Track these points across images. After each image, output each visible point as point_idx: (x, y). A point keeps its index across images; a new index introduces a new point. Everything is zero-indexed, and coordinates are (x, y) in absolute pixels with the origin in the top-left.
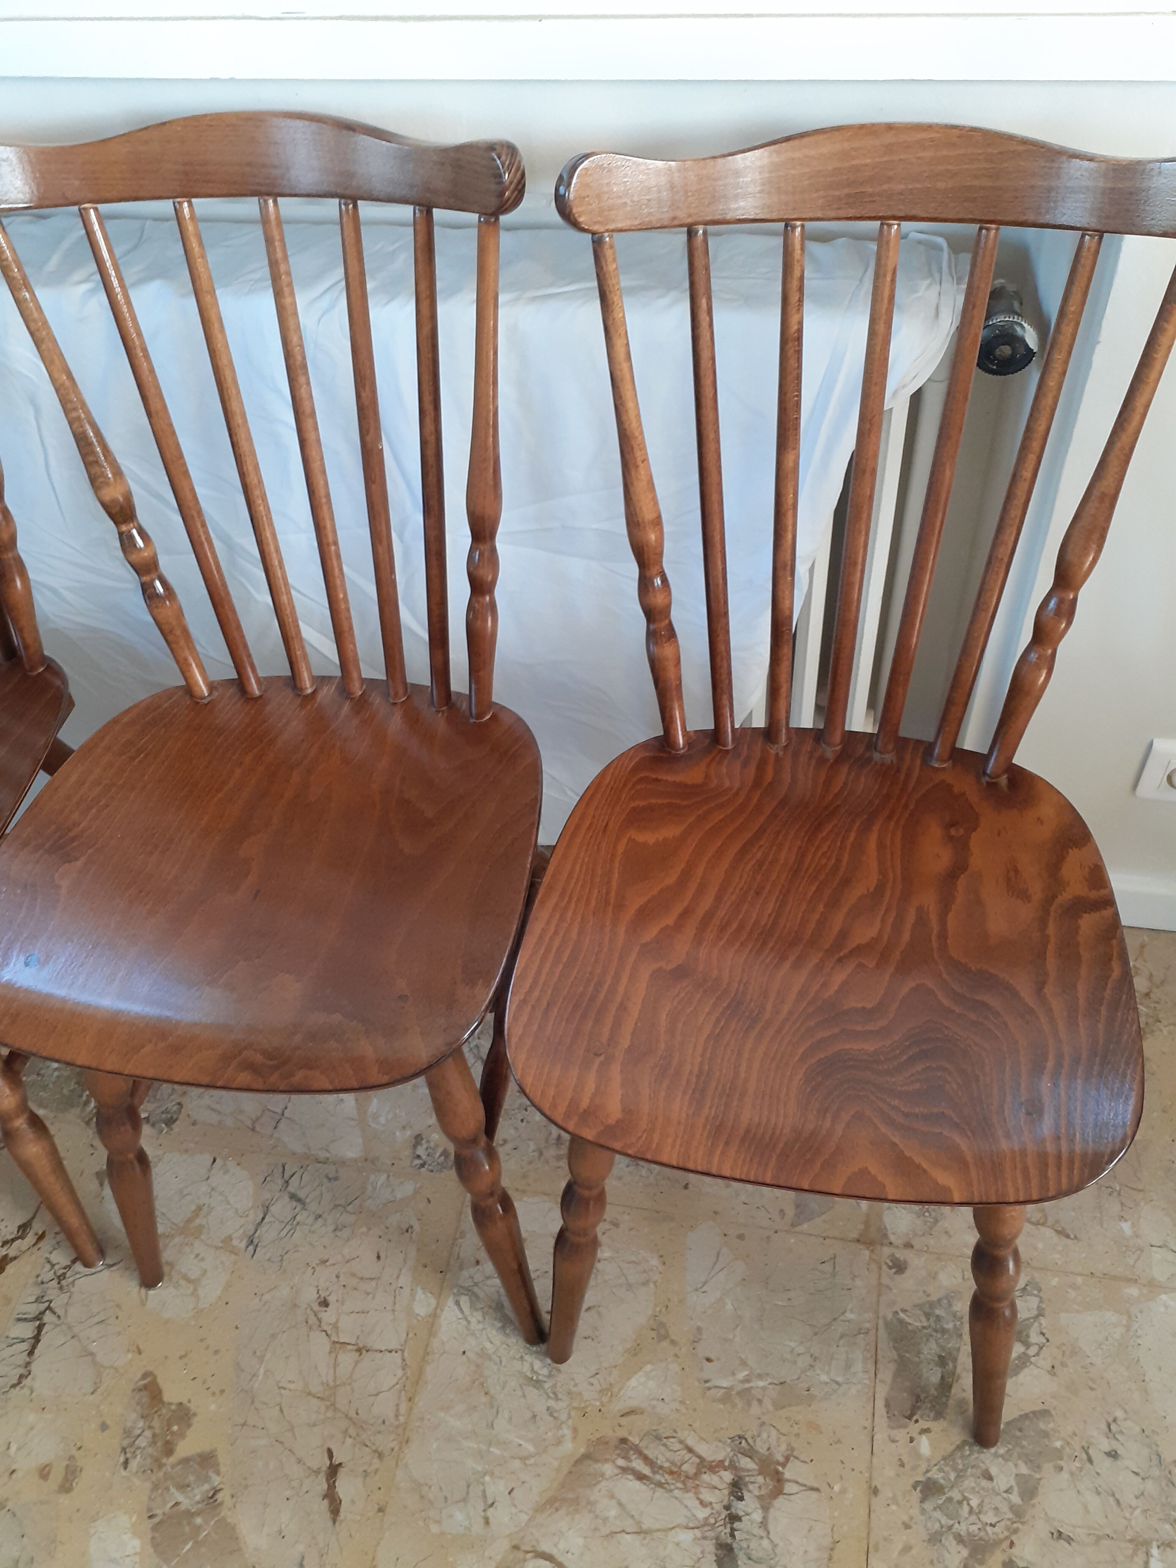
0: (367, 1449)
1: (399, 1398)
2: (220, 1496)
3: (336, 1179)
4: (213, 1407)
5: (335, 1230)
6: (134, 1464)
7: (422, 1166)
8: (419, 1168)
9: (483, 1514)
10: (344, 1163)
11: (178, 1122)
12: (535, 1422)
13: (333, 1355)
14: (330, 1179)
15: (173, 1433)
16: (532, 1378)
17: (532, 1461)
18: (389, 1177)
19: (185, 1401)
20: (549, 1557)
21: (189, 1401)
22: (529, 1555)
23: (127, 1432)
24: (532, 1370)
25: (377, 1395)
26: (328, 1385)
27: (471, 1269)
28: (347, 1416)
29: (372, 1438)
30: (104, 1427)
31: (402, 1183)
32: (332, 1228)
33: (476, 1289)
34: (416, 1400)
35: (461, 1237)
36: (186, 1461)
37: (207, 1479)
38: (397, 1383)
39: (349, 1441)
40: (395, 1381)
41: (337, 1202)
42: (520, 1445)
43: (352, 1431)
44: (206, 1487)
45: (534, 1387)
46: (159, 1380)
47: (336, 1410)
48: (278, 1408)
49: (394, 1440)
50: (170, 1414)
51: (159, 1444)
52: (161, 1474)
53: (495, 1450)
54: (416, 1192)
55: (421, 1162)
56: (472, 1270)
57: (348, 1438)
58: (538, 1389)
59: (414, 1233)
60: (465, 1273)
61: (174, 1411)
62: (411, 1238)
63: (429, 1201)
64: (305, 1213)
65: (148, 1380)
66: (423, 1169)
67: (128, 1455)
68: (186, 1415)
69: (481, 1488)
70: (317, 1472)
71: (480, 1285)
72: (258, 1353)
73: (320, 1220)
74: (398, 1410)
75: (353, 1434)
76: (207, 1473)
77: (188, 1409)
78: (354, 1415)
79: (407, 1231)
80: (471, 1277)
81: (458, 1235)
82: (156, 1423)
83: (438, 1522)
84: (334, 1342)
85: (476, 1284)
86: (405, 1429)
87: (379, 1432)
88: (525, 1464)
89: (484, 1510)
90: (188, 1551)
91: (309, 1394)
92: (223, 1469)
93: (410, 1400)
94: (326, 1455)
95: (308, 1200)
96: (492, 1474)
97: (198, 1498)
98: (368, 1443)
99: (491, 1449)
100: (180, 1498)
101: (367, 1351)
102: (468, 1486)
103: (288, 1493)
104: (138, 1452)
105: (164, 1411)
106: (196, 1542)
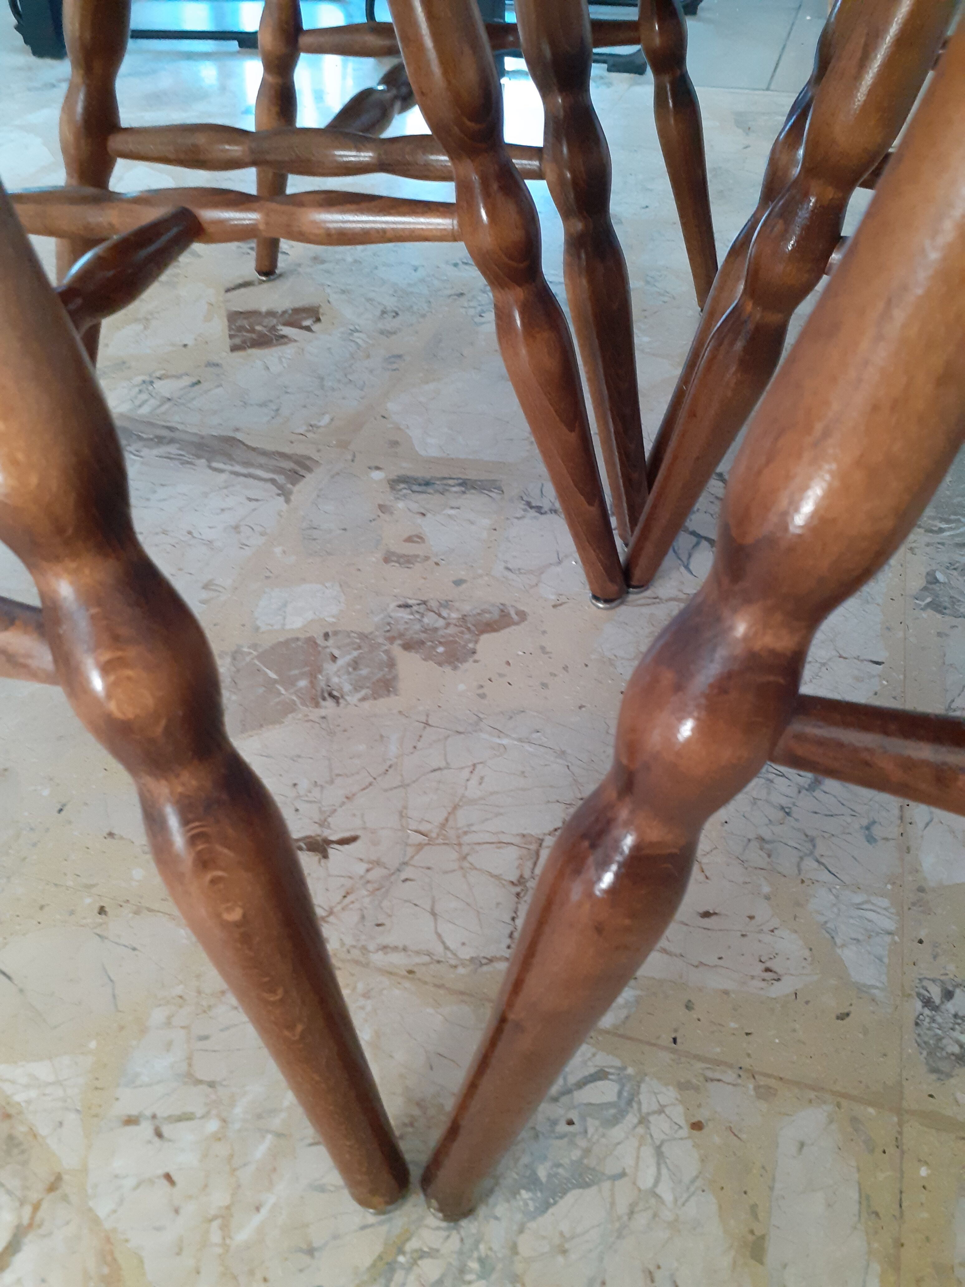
0: (339, 898)
1: (418, 953)
2: (330, 703)
3: (871, 839)
4: (462, 687)
5: (761, 839)
6: (404, 614)
7: (928, 1003)
8: (919, 995)
9: (148, 1113)
10: (908, 850)
11: (939, 616)
12: (301, 1250)
13: (517, 840)
14: (868, 828)
15: (434, 648)
16: (401, 1251)
17: (215, 1237)
18: (890, 933)
19: (476, 657)
20: (14, 1246)
21: (476, 661)
22: (27, 1211)
23: (446, 604)
24: (422, 1255)
25: (434, 914)
26: (465, 833)
27: (680, 1109)
28: (405, 863)
29: (357, 905)
30: (458, 583)
31: (881, 960)
32: (767, 835)
33: (631, 1119)
34: (407, 984)
35: (757, 1088)
36: (391, 664)
37: (357, 688)
38: (447, 948)
39: (361, 868)
40: (452, 946)
41: (819, 842)
42: (258, 1209)
43: (377, 873)
44: (347, 687)
45: (380, 1258)
46: (513, 627)
47: (420, 847)
48: (442, 764)
49: (343, 944)
50: (462, 643)
51: (423, 636)
52: (381, 640)
53: (261, 1150)
54: (861, 989)
55: (937, 1001)
56: (678, 1113)
57: (365, 866)
58: (374, 1265)
59: (763, 984)
60: (669, 1095)
61: (464, 647)
62: (753, 977)
63: (843, 1016)
64: (792, 791)
65: (515, 618)
66: (919, 1004)
67: (415, 608)
68: (458, 660)
69: (199, 1113)
70: (322, 824)
71: (640, 1130)
72: (535, 735)
73: (781, 814)
74: (395, 949)
75: (370, 876)
76: (368, 687)
77: (464, 661)
78: (403, 876)
79: (768, 970)
80: (661, 1110)
81: (763, 1081)
82: (451, 630)
83: (168, 1023)
84: (542, 840)
85: (643, 1120)
86: (357, 962)
87: (363, 917)
88: (215, 1218)
89: (154, 1117)
90: (266, 674)
91: (455, 807)
92: (366, 705)
93: (411, 972)
94: (347, 835)
95: (818, 793)
96: (218, 1137)
97: (335, 680)
98: (350, 898)
99: (269, 1137)
100: (340, 662)
101: (518, 895)
102: (212, 1085)
103: (304, 784)
104: (418, 616)
105: (467, 636)
106: (275, 681)
